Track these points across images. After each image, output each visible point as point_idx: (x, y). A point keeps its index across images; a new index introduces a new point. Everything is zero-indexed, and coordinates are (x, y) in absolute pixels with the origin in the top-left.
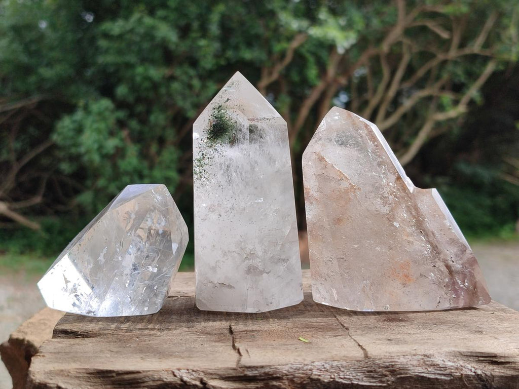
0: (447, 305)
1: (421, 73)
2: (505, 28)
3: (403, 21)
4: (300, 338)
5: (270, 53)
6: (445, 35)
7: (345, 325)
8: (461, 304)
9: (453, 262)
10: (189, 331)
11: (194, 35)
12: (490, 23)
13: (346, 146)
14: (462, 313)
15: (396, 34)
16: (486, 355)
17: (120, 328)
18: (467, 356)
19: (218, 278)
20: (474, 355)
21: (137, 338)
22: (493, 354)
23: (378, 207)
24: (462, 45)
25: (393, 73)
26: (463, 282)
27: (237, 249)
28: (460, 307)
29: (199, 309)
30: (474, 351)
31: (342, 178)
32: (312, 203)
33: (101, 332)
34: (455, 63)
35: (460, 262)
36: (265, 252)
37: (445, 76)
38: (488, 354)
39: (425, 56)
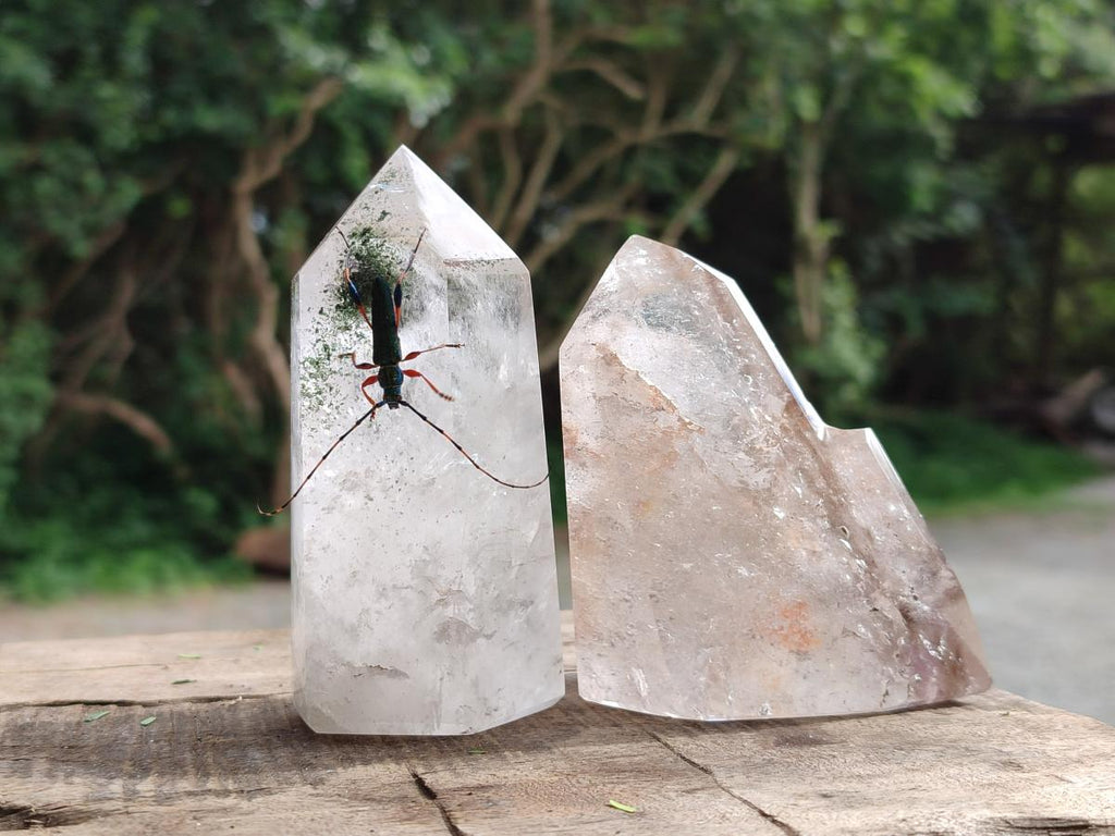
0: (899, 699)
1: (583, 170)
2: (754, 80)
3: (547, 58)
4: (612, 803)
5: (261, 117)
6: (633, 91)
7: (696, 761)
8: (932, 696)
9: (915, 598)
10: (318, 795)
11: (87, 73)
12: (725, 68)
13: (668, 329)
14: (939, 716)
15: (533, 86)
16: (1065, 825)
17: (135, 792)
18: (1022, 828)
19: (362, 652)
20: (1039, 825)
21: (195, 818)
22: (1078, 821)
23: (743, 472)
24: (670, 113)
25: (527, 169)
26: (936, 644)
27: (416, 581)
28: (929, 702)
29: (312, 732)
30: (1036, 816)
31: (660, 406)
32: (583, 465)
33: (93, 807)
34: (654, 151)
35: (931, 598)
36: (484, 585)
37: (634, 179)
38: (1071, 821)
39: (592, 135)
